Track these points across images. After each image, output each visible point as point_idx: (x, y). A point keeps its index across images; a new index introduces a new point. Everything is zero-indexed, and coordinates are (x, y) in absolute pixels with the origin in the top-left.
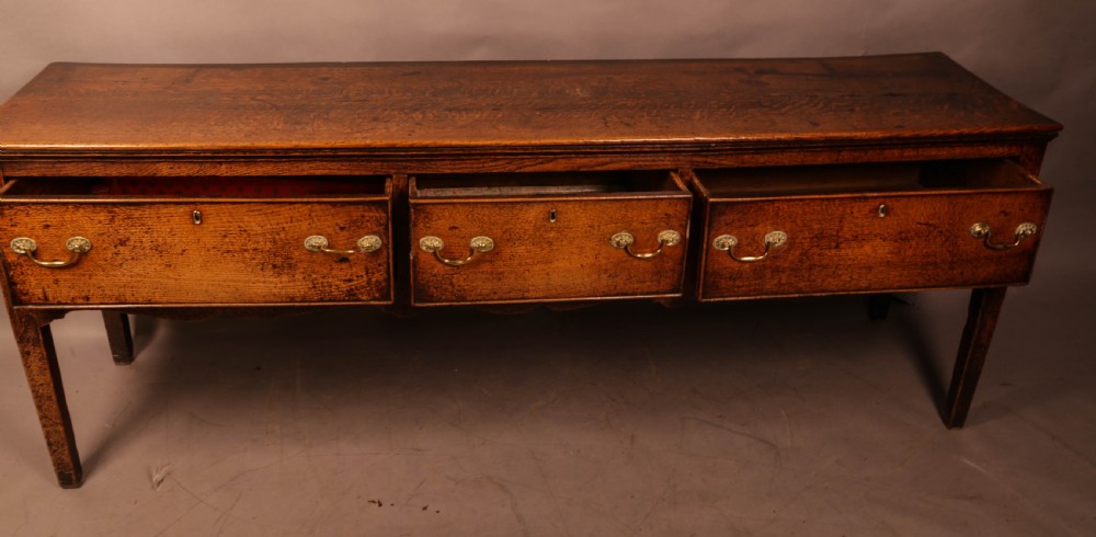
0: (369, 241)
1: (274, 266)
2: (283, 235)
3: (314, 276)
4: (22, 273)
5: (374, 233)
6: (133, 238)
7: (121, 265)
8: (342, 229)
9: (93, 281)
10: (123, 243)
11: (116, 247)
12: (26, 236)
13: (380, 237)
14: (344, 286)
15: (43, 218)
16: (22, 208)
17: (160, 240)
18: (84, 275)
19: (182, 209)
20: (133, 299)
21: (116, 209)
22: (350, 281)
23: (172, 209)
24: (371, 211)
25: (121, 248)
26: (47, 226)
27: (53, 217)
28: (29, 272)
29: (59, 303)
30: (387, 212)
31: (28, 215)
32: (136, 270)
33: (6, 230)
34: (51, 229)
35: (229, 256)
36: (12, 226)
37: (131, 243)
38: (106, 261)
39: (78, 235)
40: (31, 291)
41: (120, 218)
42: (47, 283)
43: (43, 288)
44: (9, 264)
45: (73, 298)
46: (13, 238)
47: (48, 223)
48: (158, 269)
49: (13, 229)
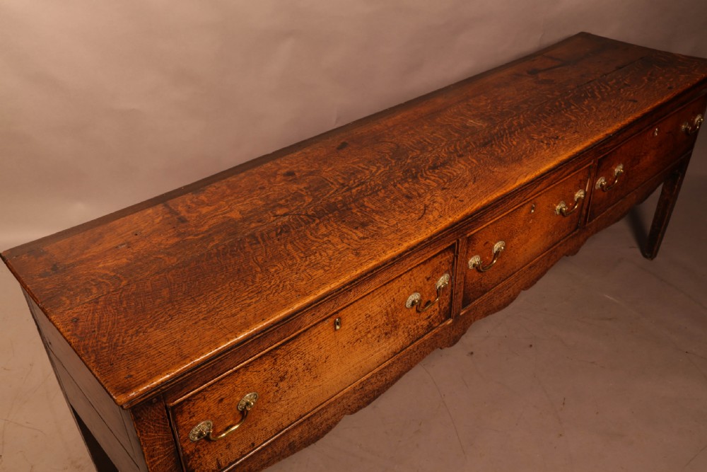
0: (443, 281)
1: (386, 334)
2: (392, 306)
3: (410, 326)
4: (200, 457)
5: (446, 272)
6: (290, 370)
7: (280, 399)
8: (428, 279)
9: (259, 426)
10: (282, 379)
11: (276, 386)
12: (203, 420)
13: (449, 273)
14: (425, 323)
15: (217, 395)
16: (200, 396)
17: (310, 359)
18: (251, 426)
19: (326, 324)
20: (288, 422)
21: (278, 352)
22: (429, 317)
23: (319, 328)
24: (445, 255)
25: (281, 384)
26: (221, 400)
27: (225, 391)
28: (205, 453)
29: (230, 464)
30: (454, 253)
31: (205, 399)
32: (292, 396)
33: (185, 425)
34: (225, 402)
35: (357, 344)
36: (190, 418)
37: (289, 375)
38: (269, 402)
39: (248, 393)
40: (207, 468)
41: (281, 357)
42: (221, 452)
43: (217, 459)
44: (188, 456)
45: (241, 452)
46: (191, 429)
47: (222, 397)
48: (308, 385)
49: (191, 420)
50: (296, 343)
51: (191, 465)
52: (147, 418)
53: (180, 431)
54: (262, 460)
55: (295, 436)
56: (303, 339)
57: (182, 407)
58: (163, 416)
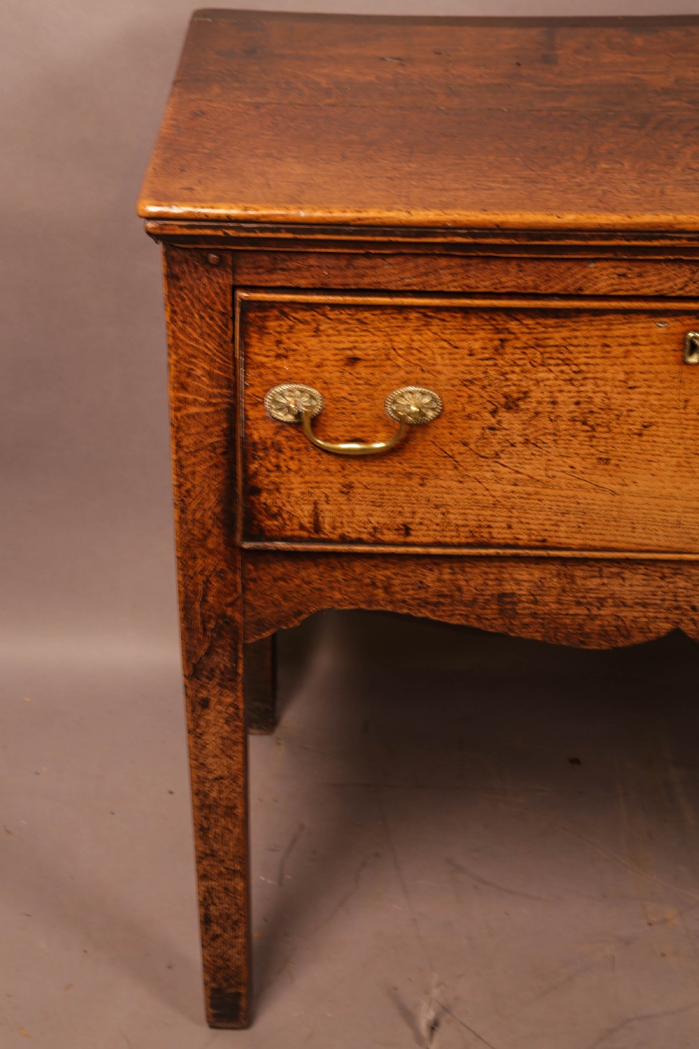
4: (278, 467)
6: (537, 393)
7: (497, 455)
9: (428, 491)
10: (511, 404)
11: (494, 413)
12: (303, 381)
15: (345, 341)
16: (307, 316)
17: (598, 399)
18: (409, 475)
19: (661, 328)
20: (509, 535)
21: (513, 325)
23: (639, 328)
25: (505, 416)
26: (353, 361)
27: (369, 342)
28: (293, 465)
29: (344, 539)
31: (317, 332)
32: (528, 469)
33: (262, 365)
34: (360, 369)
36: (278, 356)
37: (531, 405)
38: (465, 444)
39: (417, 384)
40: (289, 508)
41: (519, 344)
42: (327, 491)
43: (315, 503)
44: (254, 444)
45: (375, 528)
46: (274, 385)
47: (358, 353)
48: (579, 468)
49: (278, 363)
50: (565, 333)
51: (256, 474)
52: (192, 291)
53: (251, 373)
54: (422, 586)
55: (518, 582)
56: (586, 332)
57: (265, 319)
58: (225, 307)
